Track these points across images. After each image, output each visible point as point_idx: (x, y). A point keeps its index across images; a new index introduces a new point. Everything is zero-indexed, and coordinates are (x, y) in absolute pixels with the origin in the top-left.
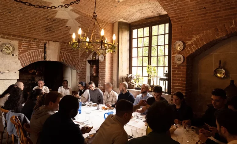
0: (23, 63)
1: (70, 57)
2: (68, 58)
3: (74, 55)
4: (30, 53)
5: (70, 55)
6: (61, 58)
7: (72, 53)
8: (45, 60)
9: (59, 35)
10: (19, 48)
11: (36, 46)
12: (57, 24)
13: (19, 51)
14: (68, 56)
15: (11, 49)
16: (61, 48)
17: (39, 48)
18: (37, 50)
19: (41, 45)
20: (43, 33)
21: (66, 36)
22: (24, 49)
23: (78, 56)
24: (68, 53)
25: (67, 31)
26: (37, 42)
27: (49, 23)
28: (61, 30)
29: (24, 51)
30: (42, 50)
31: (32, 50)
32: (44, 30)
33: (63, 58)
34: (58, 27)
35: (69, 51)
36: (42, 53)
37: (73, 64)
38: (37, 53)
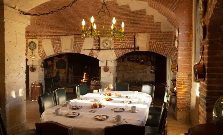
0: (117, 54)
1: (160, 46)
2: (158, 47)
3: (166, 44)
4: (122, 45)
5: (161, 44)
6: (150, 48)
7: (163, 42)
8: (134, 50)
9: (146, 26)
10: (114, 43)
11: (127, 39)
12: (138, 16)
13: (114, 45)
14: (159, 45)
15: (109, 44)
16: (151, 38)
17: (129, 41)
18: (128, 43)
19: (131, 38)
20: (131, 27)
21: (152, 25)
22: (117, 43)
23: (171, 44)
24: (159, 42)
25: (151, 20)
26: (127, 35)
27: (131, 17)
28: (144, 20)
29: (118, 44)
30: (132, 42)
31: (124, 43)
32: (130, 24)
33: (153, 47)
34: (141, 19)
35: (160, 40)
36: (132, 44)
37: (165, 53)
38: (128, 45)
